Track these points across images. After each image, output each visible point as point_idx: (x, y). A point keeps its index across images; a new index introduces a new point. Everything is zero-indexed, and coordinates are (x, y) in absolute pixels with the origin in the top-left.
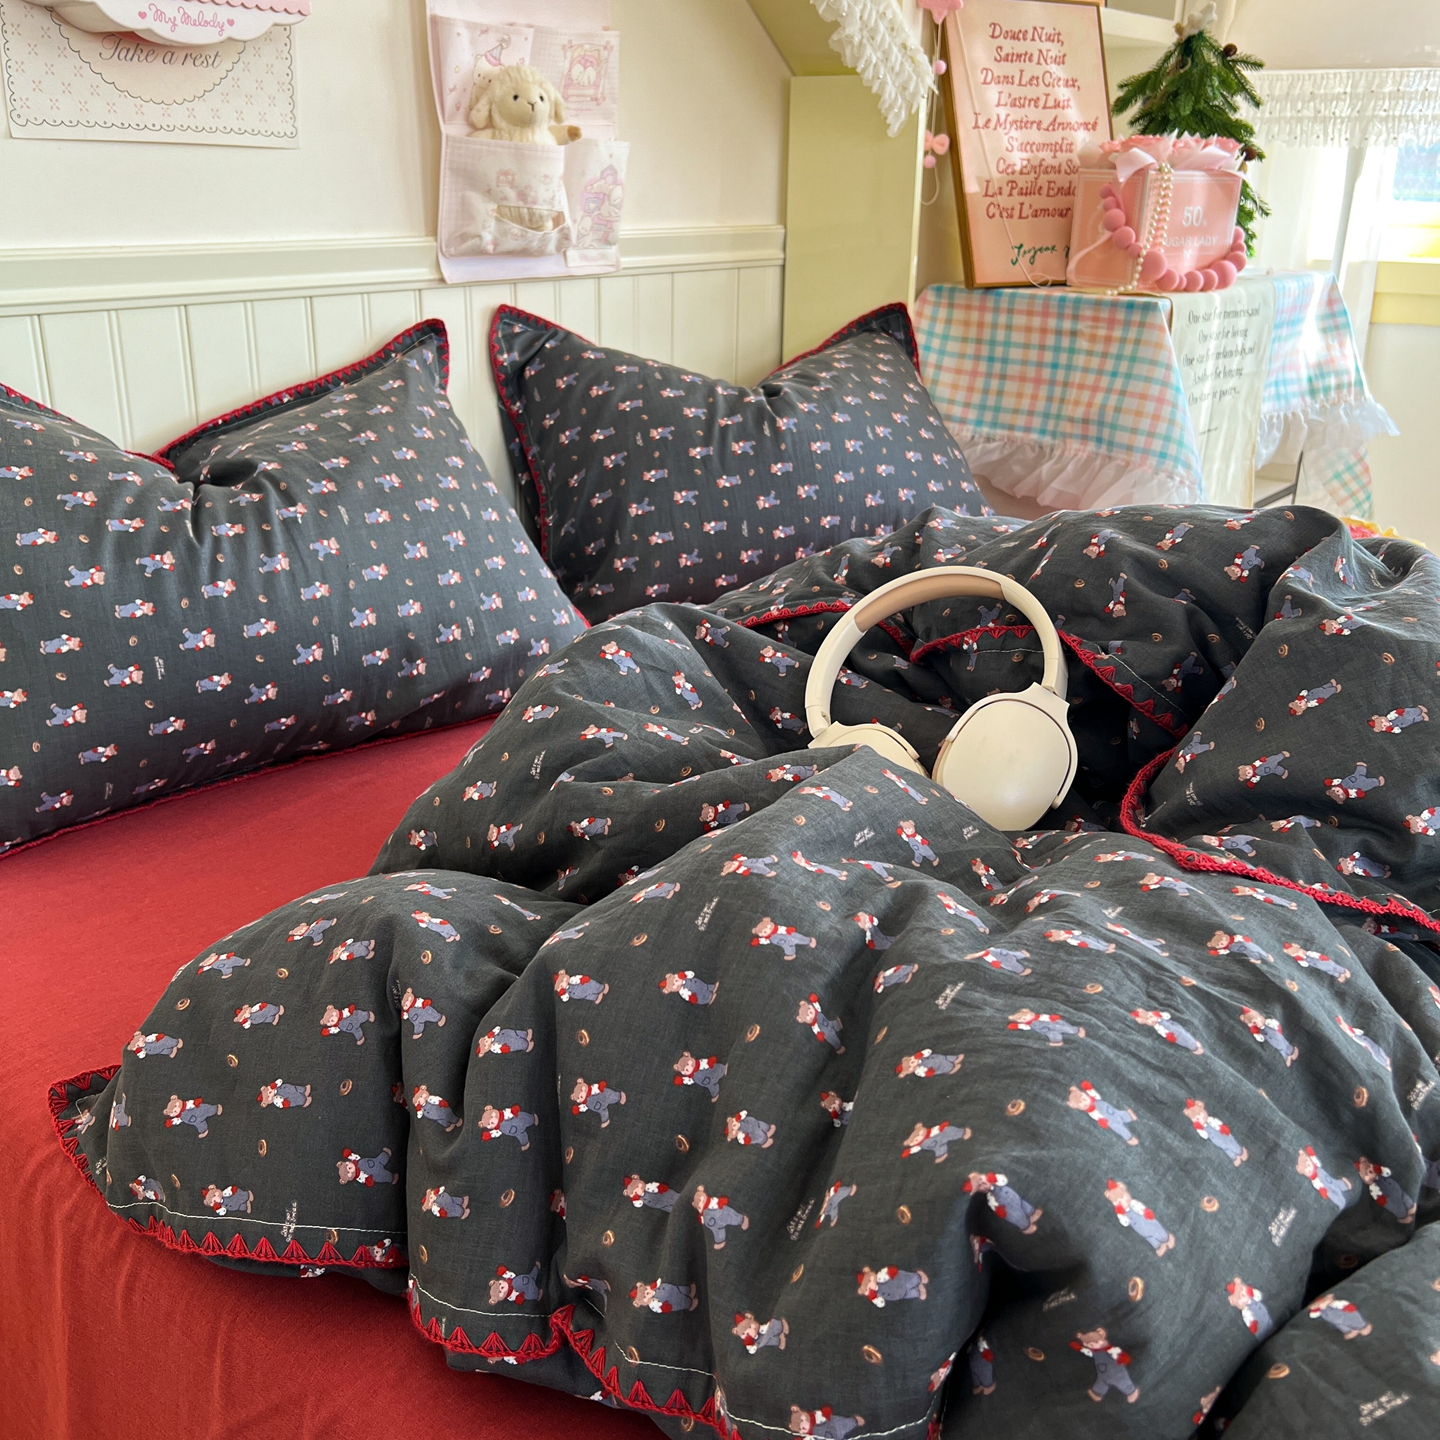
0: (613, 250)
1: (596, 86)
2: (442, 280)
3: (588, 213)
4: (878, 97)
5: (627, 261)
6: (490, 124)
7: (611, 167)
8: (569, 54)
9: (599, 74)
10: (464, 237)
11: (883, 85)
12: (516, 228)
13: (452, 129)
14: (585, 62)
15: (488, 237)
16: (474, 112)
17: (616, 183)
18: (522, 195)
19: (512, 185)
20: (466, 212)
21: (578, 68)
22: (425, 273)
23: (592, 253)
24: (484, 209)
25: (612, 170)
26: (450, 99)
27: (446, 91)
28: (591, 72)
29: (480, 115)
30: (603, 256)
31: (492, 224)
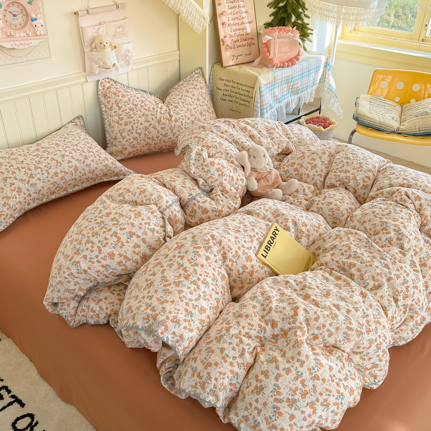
0: (130, 67)
1: (123, 31)
2: (87, 81)
3: (123, 60)
4: (192, 28)
5: (134, 68)
6: (96, 48)
7: (128, 49)
8: (115, 27)
9: (123, 29)
10: (91, 73)
11: (194, 25)
12: (103, 69)
13: (87, 50)
14: (119, 27)
15: (97, 72)
16: (92, 46)
17: (129, 52)
18: (104, 63)
19: (101, 61)
20: (92, 67)
21: (118, 30)
22: (84, 80)
23: (125, 68)
24: (95, 66)
25: (128, 50)
26: (86, 44)
27: (85, 42)
28: (121, 29)
29: (93, 46)
30: (128, 68)
31: (98, 70)
